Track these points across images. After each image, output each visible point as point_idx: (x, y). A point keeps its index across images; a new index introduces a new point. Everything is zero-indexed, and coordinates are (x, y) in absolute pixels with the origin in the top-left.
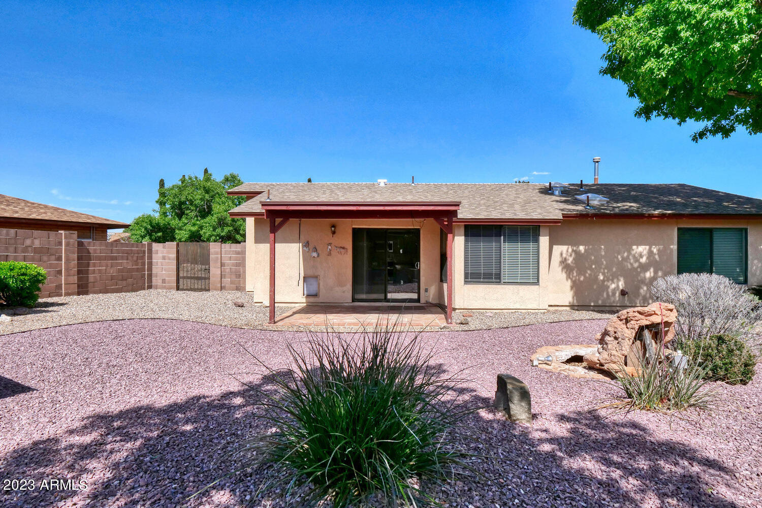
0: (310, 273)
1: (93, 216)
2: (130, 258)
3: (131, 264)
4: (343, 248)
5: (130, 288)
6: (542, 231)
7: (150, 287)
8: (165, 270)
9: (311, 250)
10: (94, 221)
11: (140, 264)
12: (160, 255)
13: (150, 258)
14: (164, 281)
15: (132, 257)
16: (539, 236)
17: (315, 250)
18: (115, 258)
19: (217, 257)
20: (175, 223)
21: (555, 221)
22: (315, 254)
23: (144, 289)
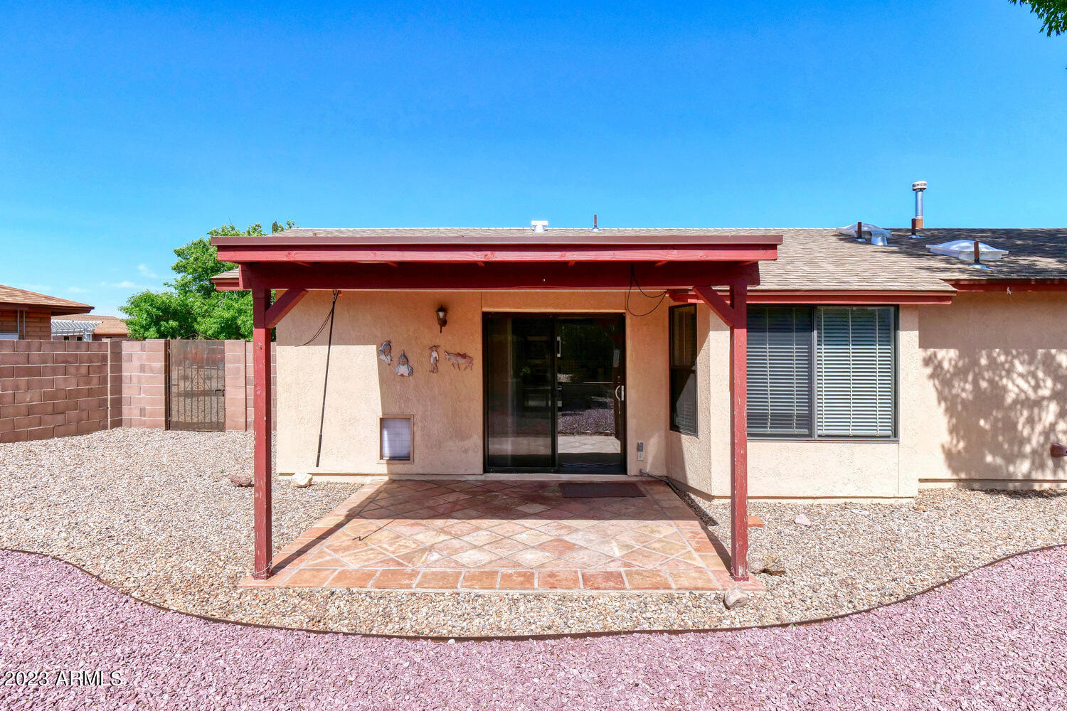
0: (395, 410)
1: (19, 290)
2: (72, 370)
3: (74, 381)
4: (464, 356)
5: (73, 427)
6: (903, 316)
7: (118, 423)
8: (144, 392)
9: (395, 360)
10: (20, 299)
11: (95, 381)
12: (136, 363)
13: (118, 368)
14: (142, 412)
15: (78, 368)
16: (896, 328)
17: (405, 359)
18: (38, 372)
19: (239, 367)
20: (196, 302)
21: (939, 297)
22: (404, 370)
23: (105, 428)
